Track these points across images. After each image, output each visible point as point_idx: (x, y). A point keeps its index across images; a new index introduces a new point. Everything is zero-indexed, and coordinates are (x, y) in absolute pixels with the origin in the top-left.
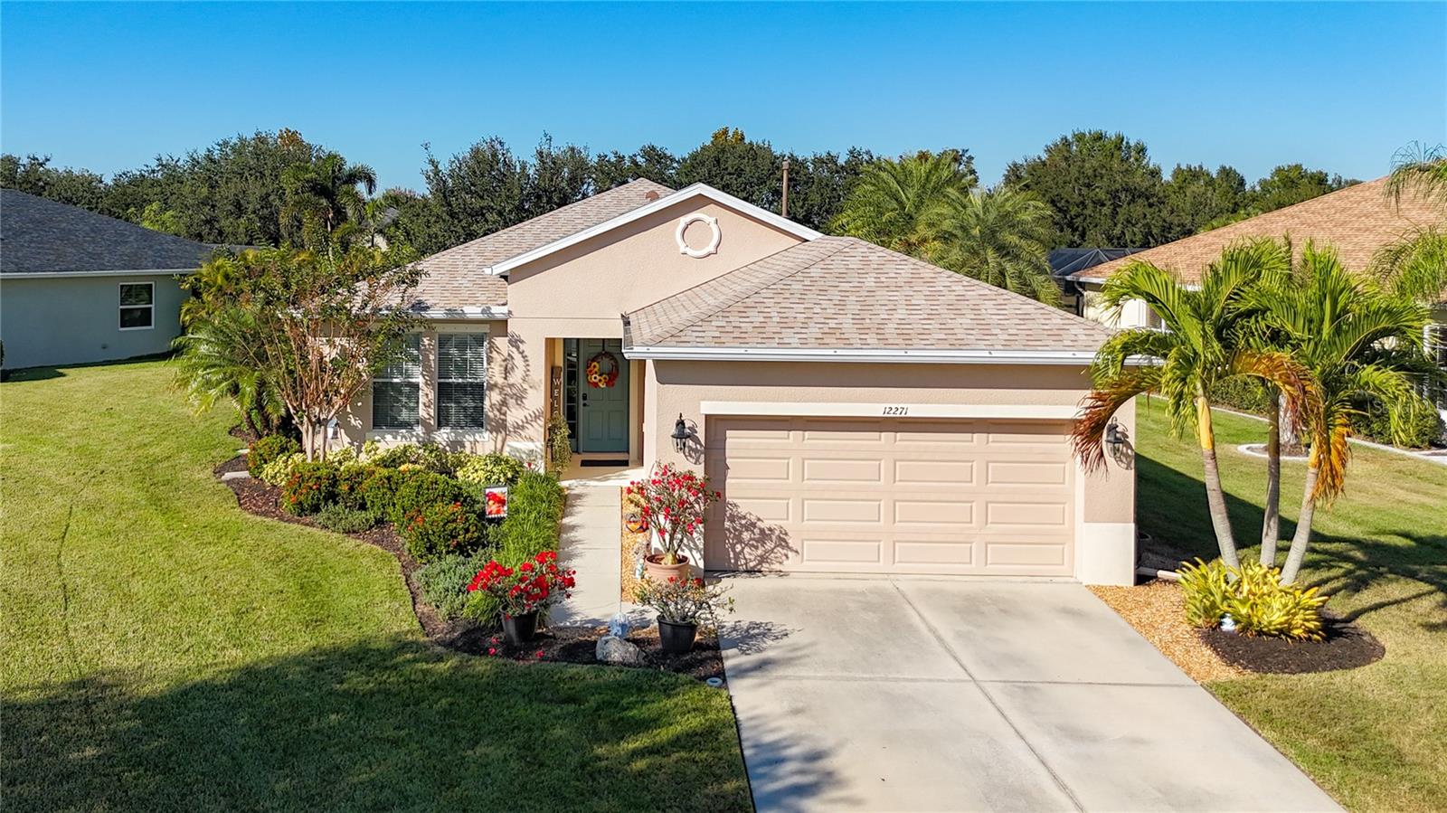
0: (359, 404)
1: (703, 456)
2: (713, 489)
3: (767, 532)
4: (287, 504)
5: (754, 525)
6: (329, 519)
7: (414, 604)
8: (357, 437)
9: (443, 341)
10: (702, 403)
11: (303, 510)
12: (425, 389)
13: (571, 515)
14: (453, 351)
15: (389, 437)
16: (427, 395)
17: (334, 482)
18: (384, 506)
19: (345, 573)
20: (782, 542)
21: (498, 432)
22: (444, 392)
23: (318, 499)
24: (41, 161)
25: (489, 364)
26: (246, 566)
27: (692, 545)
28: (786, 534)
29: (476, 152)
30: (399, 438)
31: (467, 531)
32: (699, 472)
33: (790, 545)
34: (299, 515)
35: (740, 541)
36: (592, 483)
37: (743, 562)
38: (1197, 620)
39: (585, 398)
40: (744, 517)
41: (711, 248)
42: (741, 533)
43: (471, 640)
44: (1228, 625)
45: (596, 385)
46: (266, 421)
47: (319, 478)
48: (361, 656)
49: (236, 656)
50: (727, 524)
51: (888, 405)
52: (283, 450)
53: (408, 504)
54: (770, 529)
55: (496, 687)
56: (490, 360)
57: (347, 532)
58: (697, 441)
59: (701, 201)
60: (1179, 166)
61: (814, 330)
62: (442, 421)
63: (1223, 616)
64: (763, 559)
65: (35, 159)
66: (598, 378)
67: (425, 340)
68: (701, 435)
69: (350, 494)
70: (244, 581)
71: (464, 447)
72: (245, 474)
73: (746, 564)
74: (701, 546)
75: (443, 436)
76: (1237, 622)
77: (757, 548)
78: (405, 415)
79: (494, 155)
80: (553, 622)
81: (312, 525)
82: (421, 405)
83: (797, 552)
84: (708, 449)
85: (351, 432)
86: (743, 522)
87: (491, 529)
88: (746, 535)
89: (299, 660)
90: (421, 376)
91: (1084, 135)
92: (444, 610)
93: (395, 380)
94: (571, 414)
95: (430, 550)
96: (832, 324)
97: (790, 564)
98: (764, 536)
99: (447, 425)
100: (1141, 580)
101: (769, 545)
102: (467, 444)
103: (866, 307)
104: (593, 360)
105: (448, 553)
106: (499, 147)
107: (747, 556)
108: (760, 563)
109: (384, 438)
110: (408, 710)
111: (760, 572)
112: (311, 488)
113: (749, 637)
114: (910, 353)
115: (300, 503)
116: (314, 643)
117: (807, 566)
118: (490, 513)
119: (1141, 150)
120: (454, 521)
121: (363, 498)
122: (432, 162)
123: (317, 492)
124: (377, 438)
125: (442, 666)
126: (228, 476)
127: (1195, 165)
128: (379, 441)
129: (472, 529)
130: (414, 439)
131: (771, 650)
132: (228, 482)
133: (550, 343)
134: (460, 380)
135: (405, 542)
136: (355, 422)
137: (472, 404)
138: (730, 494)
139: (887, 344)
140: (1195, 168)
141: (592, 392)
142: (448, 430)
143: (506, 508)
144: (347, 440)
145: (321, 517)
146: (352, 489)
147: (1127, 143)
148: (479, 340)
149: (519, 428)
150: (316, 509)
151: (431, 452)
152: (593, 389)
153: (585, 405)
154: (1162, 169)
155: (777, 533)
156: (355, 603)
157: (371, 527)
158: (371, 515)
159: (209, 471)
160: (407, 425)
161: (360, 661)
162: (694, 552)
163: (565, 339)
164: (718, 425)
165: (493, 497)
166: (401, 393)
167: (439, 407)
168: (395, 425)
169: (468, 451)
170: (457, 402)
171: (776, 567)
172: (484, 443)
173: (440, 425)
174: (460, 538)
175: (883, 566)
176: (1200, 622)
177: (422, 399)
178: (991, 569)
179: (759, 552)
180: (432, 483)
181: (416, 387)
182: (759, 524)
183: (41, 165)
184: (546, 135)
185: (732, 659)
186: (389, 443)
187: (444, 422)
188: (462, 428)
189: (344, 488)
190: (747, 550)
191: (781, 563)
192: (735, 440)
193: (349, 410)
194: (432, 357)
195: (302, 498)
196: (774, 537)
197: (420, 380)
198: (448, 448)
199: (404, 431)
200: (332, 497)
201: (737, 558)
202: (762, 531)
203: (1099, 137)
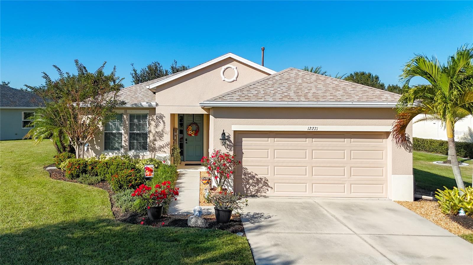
0: (99, 141)
1: (233, 148)
3: (260, 180)
4: (67, 174)
5: (254, 177)
6: (83, 179)
7: (112, 207)
8: (97, 153)
9: (132, 117)
10: (232, 126)
11: (73, 177)
12: (124, 134)
13: (180, 179)
14: (136, 121)
15: (110, 154)
16: (125, 137)
17: (86, 166)
18: (105, 174)
19: (85, 196)
20: (266, 184)
21: (153, 151)
22: (132, 136)
23: (79, 172)
24: (7, 84)
25: (149, 125)
26: (46, 194)
27: (228, 184)
28: (267, 181)
29: (149, 67)
30: (114, 154)
31: (136, 180)
33: (269, 185)
34: (72, 179)
35: (248, 184)
37: (250, 192)
38: (447, 212)
39: (186, 140)
40: (250, 174)
41: (234, 78)
42: (249, 180)
44: (462, 213)
45: (190, 135)
46: (64, 148)
47: (79, 164)
48: (83, 224)
49: (29, 224)
50: (243, 176)
51: (310, 126)
52: (69, 157)
53: (113, 171)
54: (261, 179)
55: (141, 235)
56: (150, 124)
57: (89, 184)
58: (230, 141)
59: (229, 61)
60: (389, 85)
61: (278, 96)
62: (131, 147)
63: (459, 210)
64: (258, 191)
65: (4, 83)
66: (191, 132)
67: (125, 116)
68: (232, 139)
69: (92, 170)
70: (42, 199)
71: (140, 157)
72: (55, 168)
73: (251, 193)
74: (232, 185)
75: (131, 153)
76: (466, 212)
77: (255, 186)
78: (117, 145)
79: (156, 68)
81: (76, 182)
82: (123, 141)
83: (272, 188)
84: (235, 145)
85: (95, 151)
86: (250, 176)
87: (147, 182)
88: (251, 181)
89: (55, 226)
90: (123, 130)
91: (358, 73)
92: (123, 208)
93: (114, 132)
95: (120, 187)
96: (286, 94)
97: (269, 193)
98: (258, 181)
99: (133, 149)
100: (416, 199)
101: (260, 185)
102: (141, 156)
103: (299, 89)
104: (189, 126)
105: (128, 188)
106: (158, 65)
107: (251, 190)
108: (257, 192)
109: (108, 154)
110: (100, 244)
111: (257, 196)
112: (76, 168)
113: (254, 218)
114: (319, 103)
115: (72, 174)
116: (63, 220)
117: (276, 194)
118: (147, 175)
119: (377, 78)
120: (130, 176)
121: (97, 172)
122: (134, 70)
123: (78, 169)
124: (106, 154)
125: (118, 228)
126: (49, 168)
127: (395, 84)
128: (106, 155)
129: (138, 179)
130: (120, 154)
131: (264, 222)
132: (48, 170)
133: (173, 115)
134: (138, 132)
135: (111, 186)
136: (98, 148)
137: (143, 141)
138: (244, 164)
139: (309, 100)
140: (395, 86)
141: (189, 138)
142: (133, 151)
143: (153, 174)
144: (94, 155)
145: (80, 179)
146: (92, 168)
147: (372, 76)
148: (145, 117)
149: (161, 147)
150: (78, 176)
151: (126, 158)
152: (189, 136)
153: (186, 143)
154: (385, 84)
155: (264, 180)
156: (86, 206)
157: (99, 182)
158: (99, 178)
159: (42, 167)
160: (118, 149)
161: (83, 226)
162: (229, 187)
163: (178, 114)
164: (239, 135)
165: (148, 169)
166: (116, 136)
167: (130, 142)
168: (113, 149)
169: (141, 159)
170: (137, 140)
171: (263, 194)
172: (148, 155)
173: (130, 149)
174: (133, 183)
175: (308, 194)
176: (449, 212)
177: (123, 139)
178: (353, 195)
179: (256, 188)
180: (123, 163)
181: (121, 134)
182: (256, 176)
183: (6, 85)
184: (175, 61)
185: (247, 225)
186: (110, 155)
187: (132, 148)
188: (139, 150)
189: (89, 168)
190: (251, 187)
191: (265, 193)
192: (246, 142)
193: (95, 143)
194: (127, 123)
195: (73, 172)
196: (262, 182)
197: (123, 132)
198: (133, 158)
199: (116, 151)
200: (85, 171)
201: (247, 190)
202: (257, 179)
203: (363, 74)
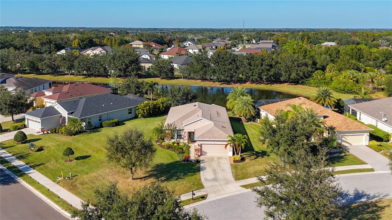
0: (170, 137)
2: (201, 150)
4: (166, 148)
7: (179, 158)
12: (176, 135)
13: (190, 149)
14: (179, 132)
18: (174, 148)
19: (173, 155)
20: (206, 153)
21: (183, 139)
22: (178, 135)
32: (200, 148)
36: (192, 145)
37: (203, 154)
39: (191, 135)
40: (203, 151)
41: (203, 123)
43: (184, 161)
48: (177, 162)
51: (214, 143)
55: (186, 164)
56: (182, 133)
57: (172, 151)
59: (202, 119)
63: (235, 159)
67: (176, 131)
72: (159, 143)
74: (200, 153)
75: (178, 140)
78: (174, 138)
80: (189, 159)
81: (169, 150)
84: (201, 146)
87: (184, 151)
92: (181, 158)
94: (190, 137)
95: (179, 153)
96: (210, 136)
97: (207, 154)
98: (205, 152)
100: (233, 156)
102: (180, 141)
103: (213, 135)
104: (192, 133)
110: (181, 165)
111: (205, 155)
113: (202, 161)
123: (168, 146)
131: (204, 161)
133: (188, 132)
135: (177, 152)
136: (170, 139)
137: (181, 137)
139: (214, 139)
148: (181, 131)
149: (185, 139)
150: (168, 148)
156: (175, 158)
157: (174, 150)
159: (155, 143)
160: (175, 139)
164: (201, 144)
165: (184, 148)
166: (174, 136)
167: (177, 137)
172: (182, 141)
174: (182, 152)
175: (213, 155)
178: (222, 155)
180: (179, 147)
185: (201, 162)
186: (173, 141)
188: (180, 139)
192: (203, 145)
194: (177, 133)
200: (170, 147)
